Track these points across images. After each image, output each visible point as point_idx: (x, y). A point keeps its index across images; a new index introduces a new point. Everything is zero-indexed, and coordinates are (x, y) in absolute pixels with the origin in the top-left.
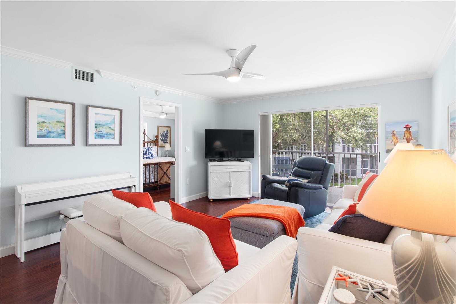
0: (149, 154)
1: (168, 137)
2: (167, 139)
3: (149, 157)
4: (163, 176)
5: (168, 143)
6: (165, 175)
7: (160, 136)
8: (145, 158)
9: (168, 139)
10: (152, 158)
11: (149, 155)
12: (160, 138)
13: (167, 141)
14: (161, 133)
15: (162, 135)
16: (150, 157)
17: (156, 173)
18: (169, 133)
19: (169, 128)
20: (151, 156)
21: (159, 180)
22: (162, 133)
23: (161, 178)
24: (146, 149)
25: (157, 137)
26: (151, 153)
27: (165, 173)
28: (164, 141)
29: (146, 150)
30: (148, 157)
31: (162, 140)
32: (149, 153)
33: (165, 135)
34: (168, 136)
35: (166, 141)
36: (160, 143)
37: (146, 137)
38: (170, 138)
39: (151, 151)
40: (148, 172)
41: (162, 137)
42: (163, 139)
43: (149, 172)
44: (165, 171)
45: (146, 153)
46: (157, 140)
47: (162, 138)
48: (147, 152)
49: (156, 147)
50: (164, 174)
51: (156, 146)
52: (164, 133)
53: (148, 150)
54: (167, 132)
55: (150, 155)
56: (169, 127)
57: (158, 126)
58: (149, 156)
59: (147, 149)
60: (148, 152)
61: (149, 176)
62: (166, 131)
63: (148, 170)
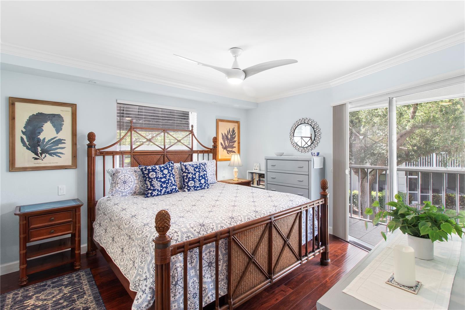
0: (201, 178)
1: (235, 142)
2: (234, 146)
3: (201, 187)
4: (244, 273)
5: (234, 152)
6: (252, 267)
7: (220, 140)
8: (192, 189)
9: (236, 144)
10: (206, 187)
11: (200, 180)
12: (221, 144)
13: (234, 150)
14: (222, 134)
15: (225, 138)
16: (203, 187)
17: (222, 266)
18: (236, 134)
19: (237, 124)
20: (205, 182)
21: (232, 289)
22: (225, 134)
23: (239, 282)
24: (193, 168)
25: (215, 140)
26: (204, 177)
27: (250, 259)
28: (229, 149)
29: (195, 170)
30: (198, 187)
31: (225, 148)
32: (199, 177)
33: (229, 137)
34: (235, 140)
35: (231, 149)
36: (222, 153)
37: (195, 141)
38: (239, 143)
39: (205, 173)
40: (194, 267)
41: (224, 142)
42: (226, 146)
43: (198, 268)
44: (250, 252)
45: (194, 177)
46: (215, 147)
47: (225, 144)
48: (195, 174)
49: (215, 161)
50: (248, 263)
51: (213, 159)
52: (228, 134)
53: (197, 170)
54: (233, 131)
55: (203, 181)
56: (237, 122)
57: (217, 119)
58: (201, 183)
59: (197, 168)
60: (197, 174)
61: (197, 286)
62: (231, 130)
63: (196, 261)
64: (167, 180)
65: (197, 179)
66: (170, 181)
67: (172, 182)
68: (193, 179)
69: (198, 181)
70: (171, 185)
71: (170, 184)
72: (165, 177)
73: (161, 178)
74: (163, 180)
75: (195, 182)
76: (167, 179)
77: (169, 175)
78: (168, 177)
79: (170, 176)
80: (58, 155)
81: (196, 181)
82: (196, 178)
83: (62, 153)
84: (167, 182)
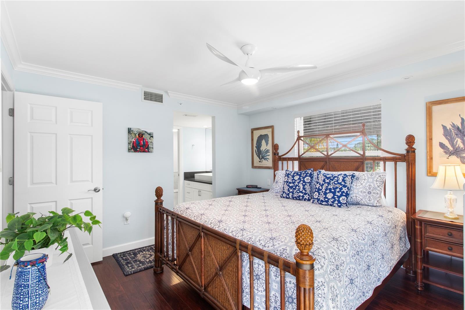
3: (327, 202)
11: (325, 194)
16: (330, 203)
30: (323, 201)
32: (326, 190)
45: (320, 188)
64: (294, 186)
65: (322, 192)
66: (297, 188)
67: (299, 189)
68: (319, 190)
69: (323, 194)
70: (298, 192)
71: (296, 190)
72: (294, 183)
73: (290, 183)
74: (291, 185)
75: (319, 194)
76: (295, 184)
77: (298, 181)
78: (296, 183)
79: (299, 183)
80: (267, 159)
81: (321, 193)
82: (322, 189)
83: (269, 159)
84: (294, 187)
